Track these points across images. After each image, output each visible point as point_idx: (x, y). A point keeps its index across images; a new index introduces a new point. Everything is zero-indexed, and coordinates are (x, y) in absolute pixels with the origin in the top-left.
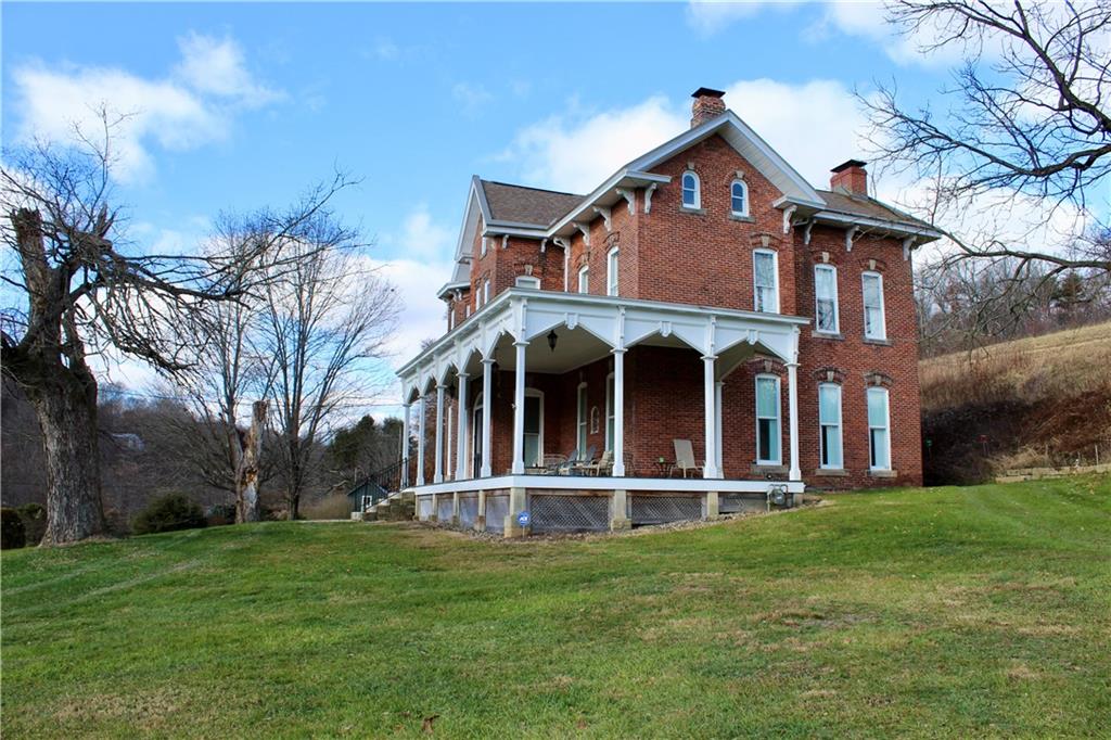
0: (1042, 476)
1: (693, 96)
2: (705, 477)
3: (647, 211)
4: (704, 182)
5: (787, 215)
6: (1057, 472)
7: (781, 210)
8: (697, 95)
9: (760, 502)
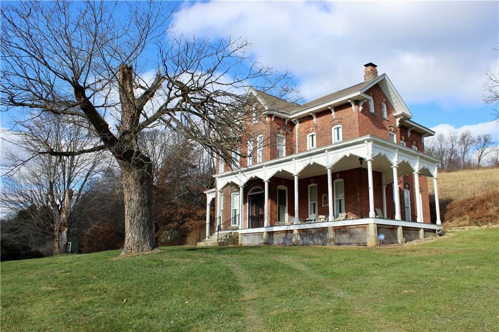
0: (470, 229)
1: (365, 65)
2: (418, 221)
3: (360, 110)
4: (374, 102)
5: (398, 120)
6: (479, 228)
7: (396, 117)
8: (366, 66)
9: (432, 233)
